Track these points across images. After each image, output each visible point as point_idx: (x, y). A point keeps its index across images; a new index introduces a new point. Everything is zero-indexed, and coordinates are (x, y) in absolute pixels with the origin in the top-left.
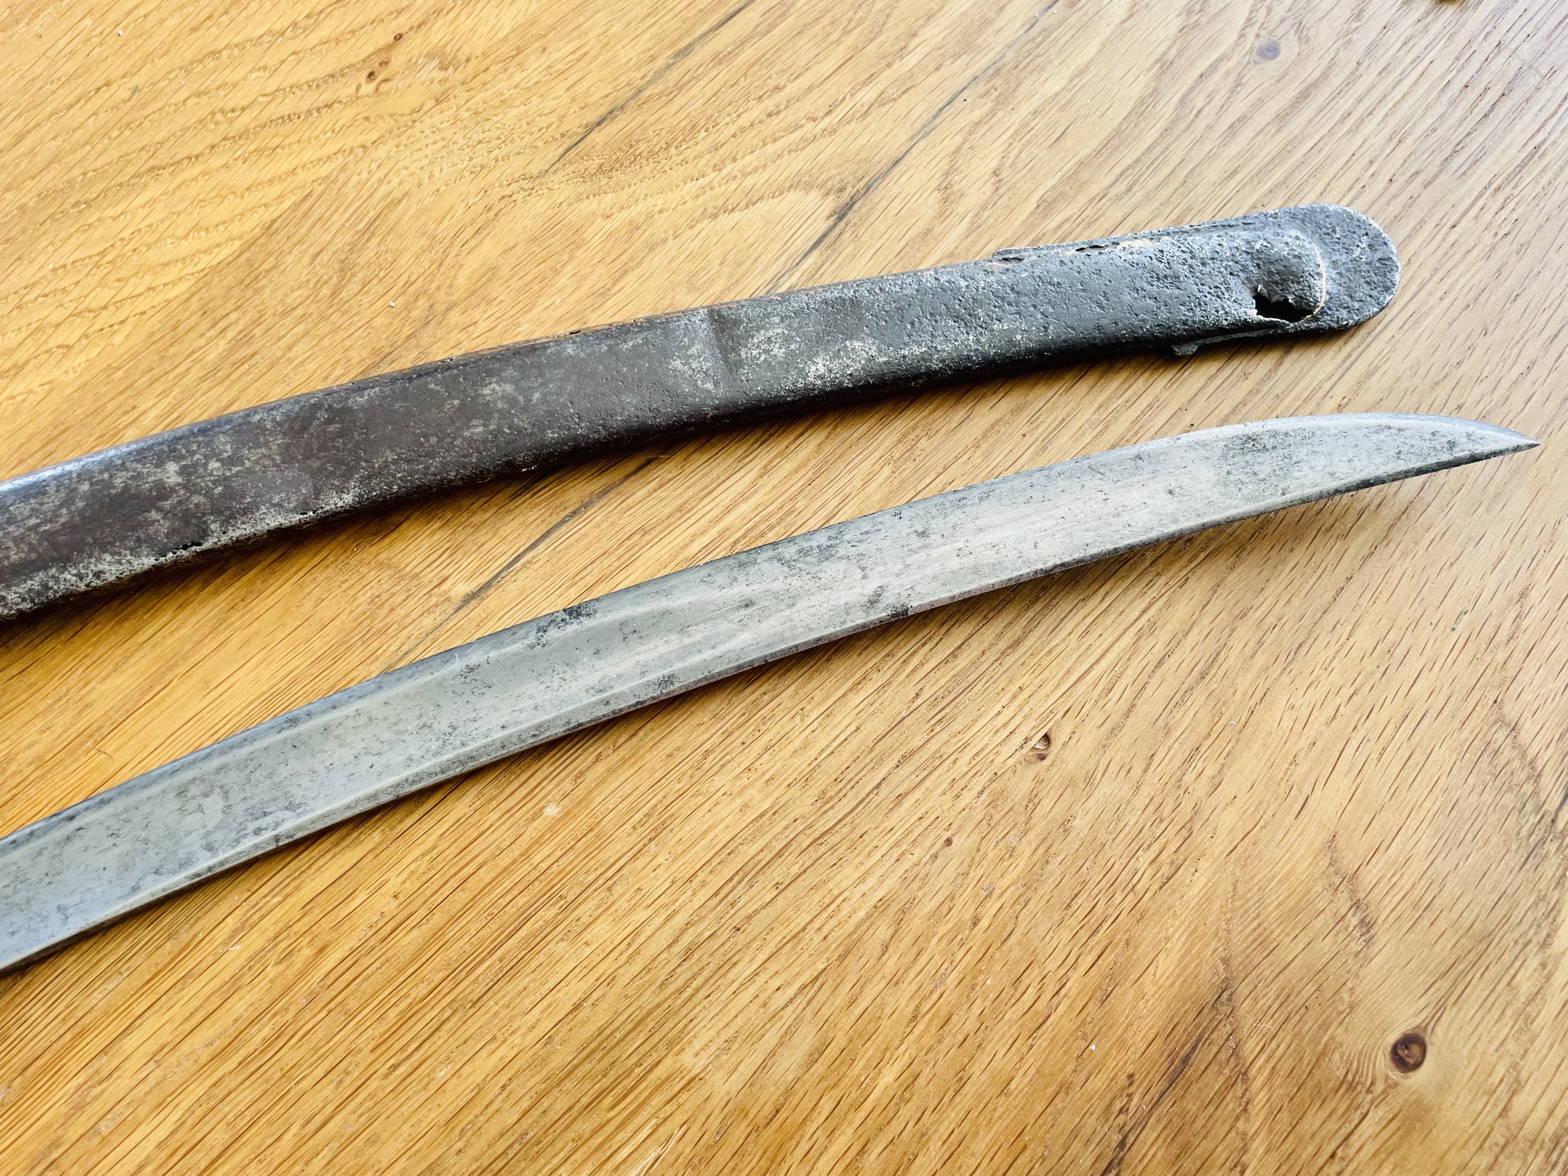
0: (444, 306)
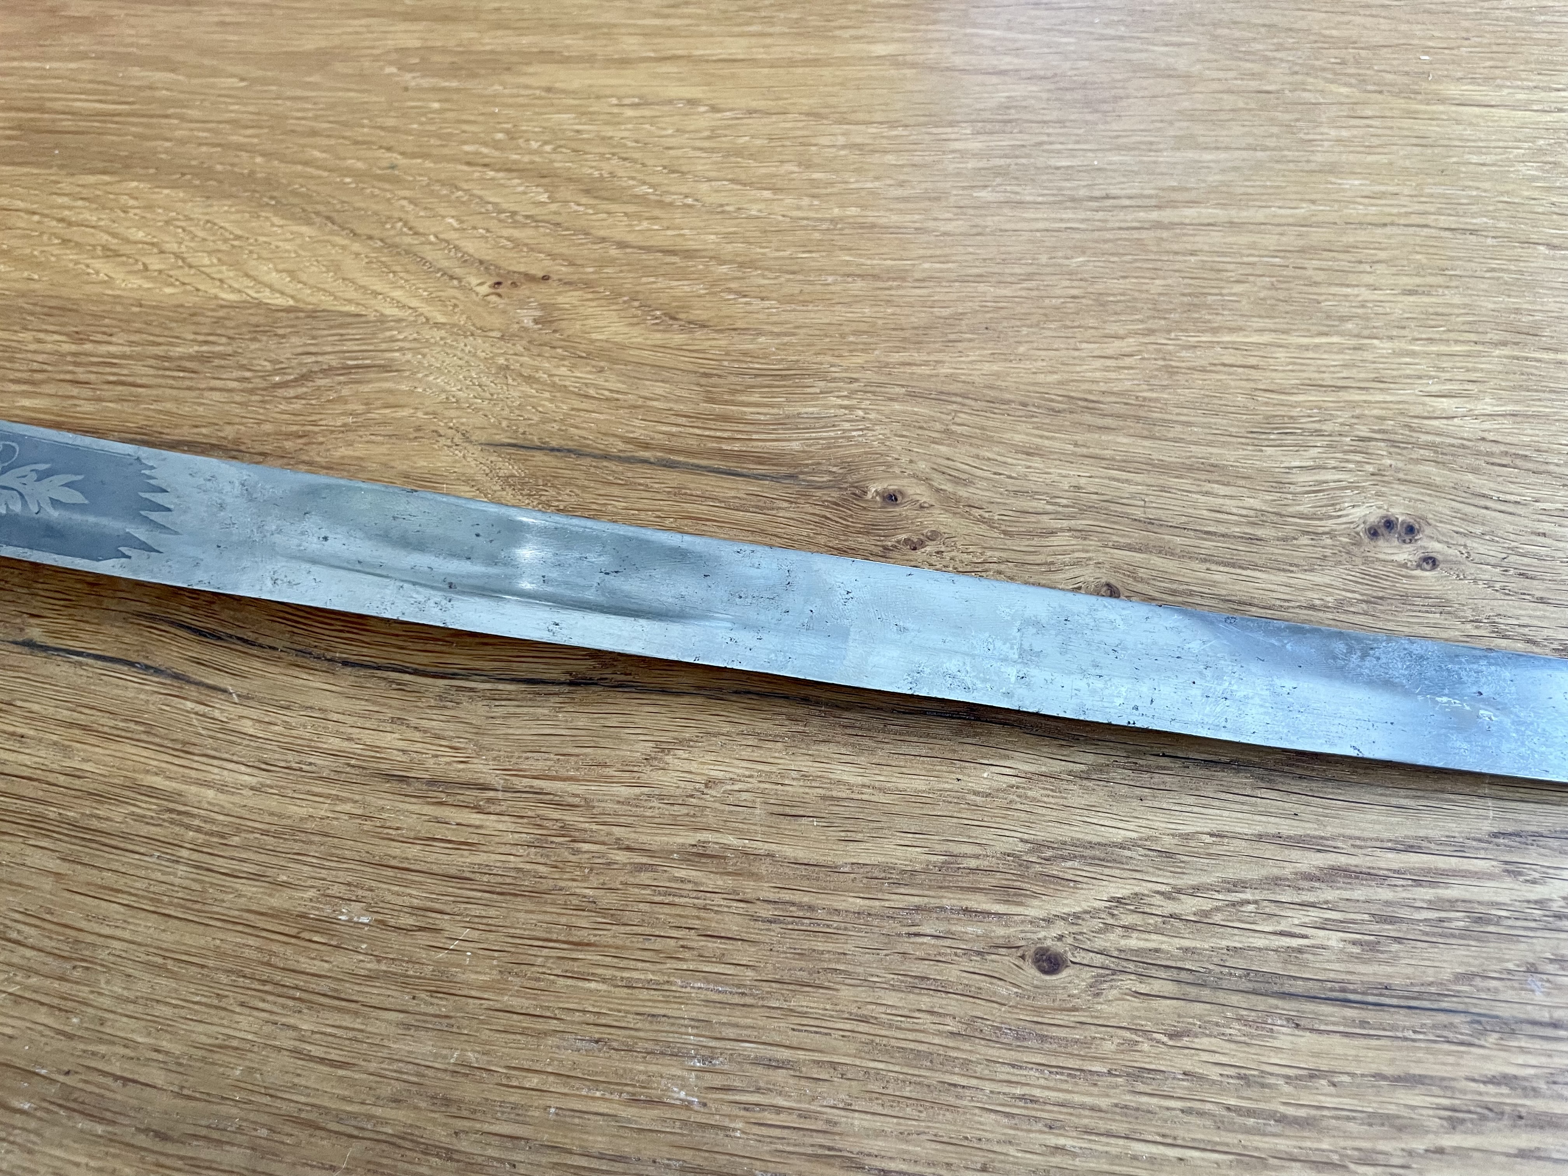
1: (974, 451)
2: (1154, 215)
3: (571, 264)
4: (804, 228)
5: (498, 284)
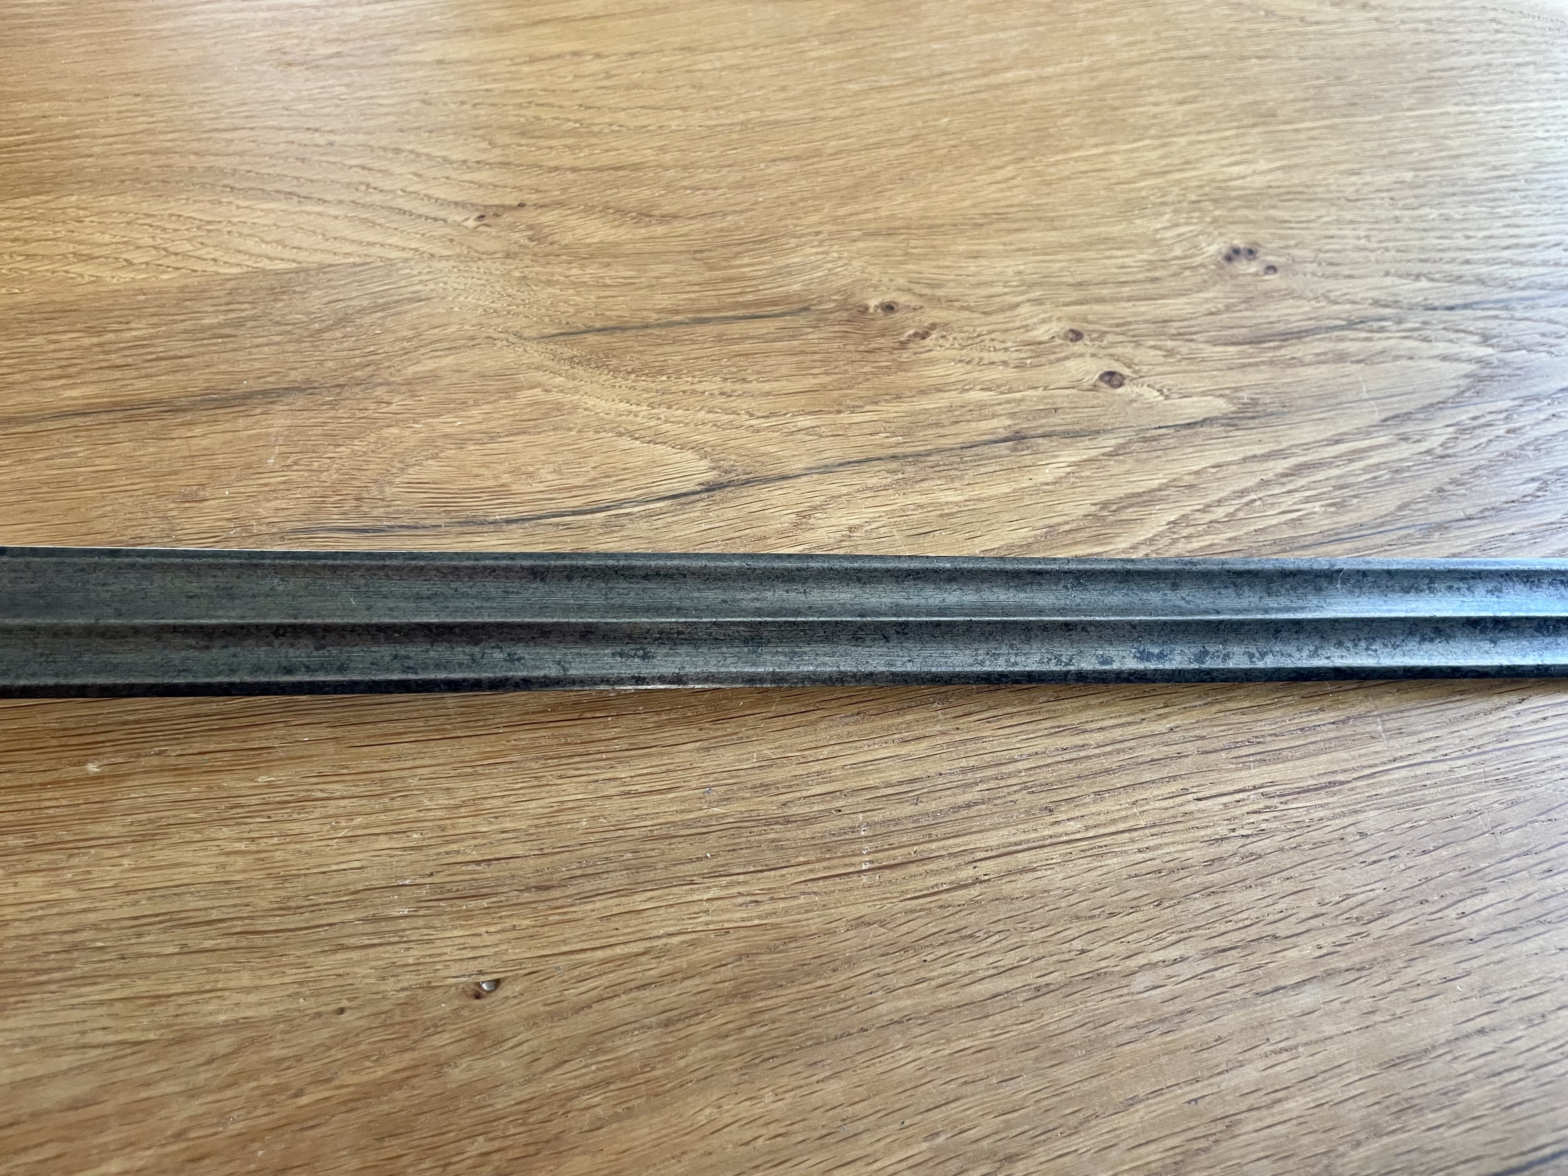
0: (382, 381)
1: (934, 263)
2: (984, 81)
3: (537, 191)
4: (722, 132)
5: (482, 217)
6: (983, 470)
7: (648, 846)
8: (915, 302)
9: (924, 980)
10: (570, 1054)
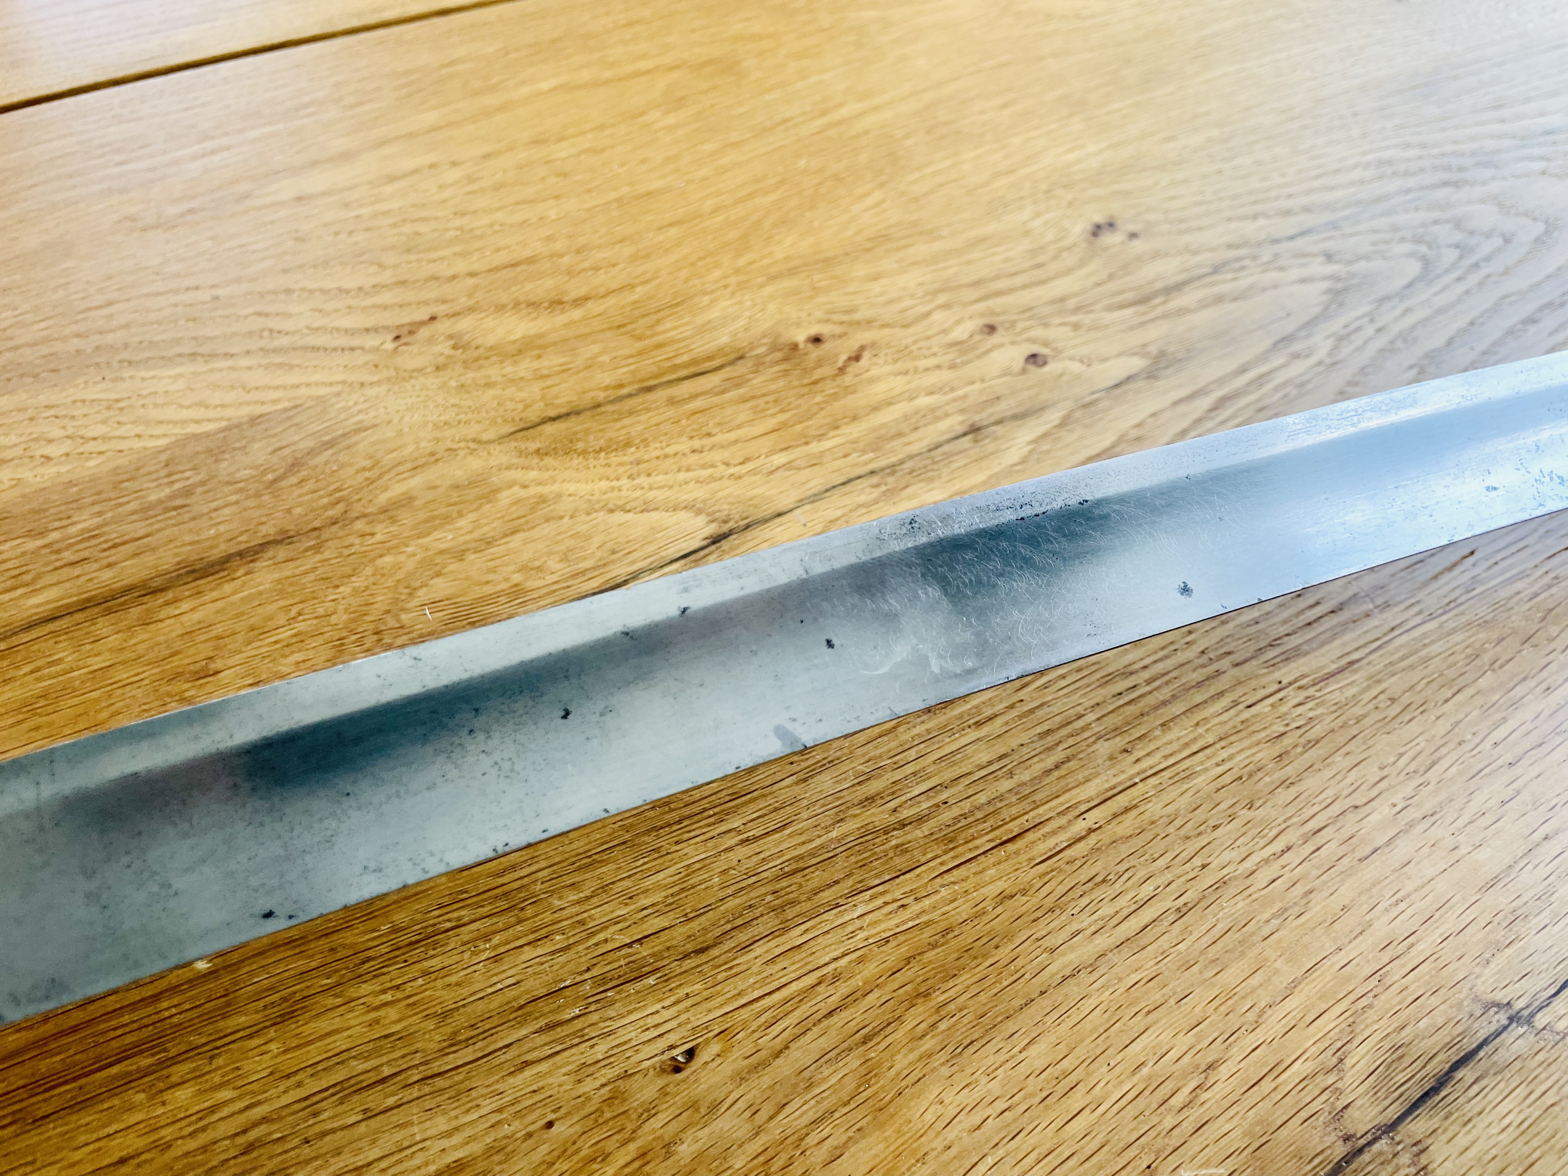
0: (357, 515)
3: (444, 302)
5: (397, 338)
6: (955, 466)
7: (784, 883)
8: (838, 330)
9: (1078, 933)
10: (786, 1096)
